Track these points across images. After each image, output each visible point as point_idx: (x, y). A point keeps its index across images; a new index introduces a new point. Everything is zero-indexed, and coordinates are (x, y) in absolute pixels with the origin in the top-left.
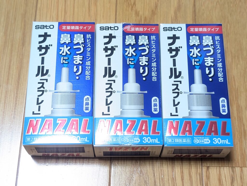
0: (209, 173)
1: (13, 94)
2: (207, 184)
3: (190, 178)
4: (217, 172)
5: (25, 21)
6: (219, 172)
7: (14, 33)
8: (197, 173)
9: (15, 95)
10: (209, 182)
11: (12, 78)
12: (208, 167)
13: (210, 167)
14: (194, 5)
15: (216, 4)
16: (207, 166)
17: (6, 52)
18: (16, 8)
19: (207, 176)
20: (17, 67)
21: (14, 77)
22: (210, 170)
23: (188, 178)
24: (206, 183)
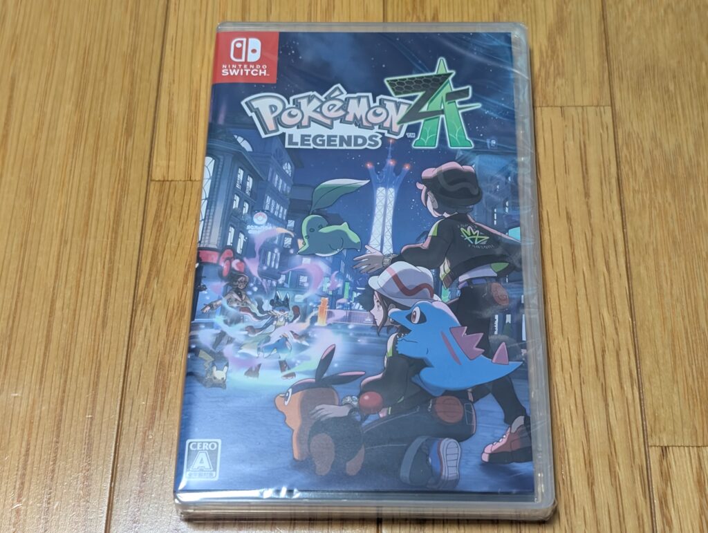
0: (669, 466)
1: (99, 264)
2: (665, 494)
3: (613, 480)
4: (693, 461)
5: (133, 73)
6: (697, 462)
7: (102, 103)
8: (632, 467)
9: (106, 266)
10: (669, 488)
11: (98, 220)
12: (666, 447)
13: (671, 448)
14: (604, 17)
15: (665, 12)
16: (662, 447)
17: (82, 152)
18: (107, 41)
19: (663, 472)
20: (111, 190)
21: (102, 217)
22: (671, 456)
23: (608, 481)
24: (661, 492)
